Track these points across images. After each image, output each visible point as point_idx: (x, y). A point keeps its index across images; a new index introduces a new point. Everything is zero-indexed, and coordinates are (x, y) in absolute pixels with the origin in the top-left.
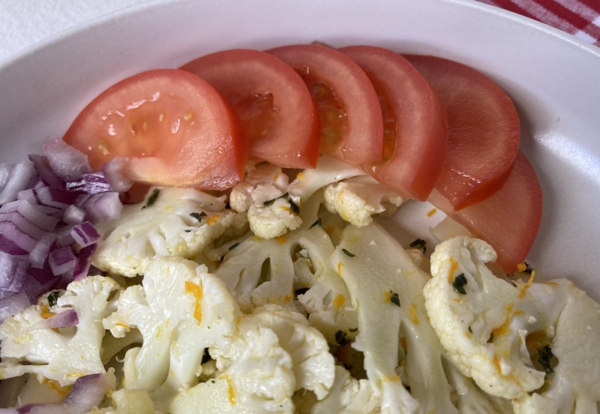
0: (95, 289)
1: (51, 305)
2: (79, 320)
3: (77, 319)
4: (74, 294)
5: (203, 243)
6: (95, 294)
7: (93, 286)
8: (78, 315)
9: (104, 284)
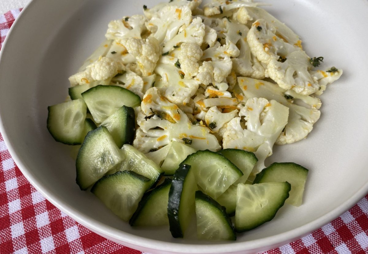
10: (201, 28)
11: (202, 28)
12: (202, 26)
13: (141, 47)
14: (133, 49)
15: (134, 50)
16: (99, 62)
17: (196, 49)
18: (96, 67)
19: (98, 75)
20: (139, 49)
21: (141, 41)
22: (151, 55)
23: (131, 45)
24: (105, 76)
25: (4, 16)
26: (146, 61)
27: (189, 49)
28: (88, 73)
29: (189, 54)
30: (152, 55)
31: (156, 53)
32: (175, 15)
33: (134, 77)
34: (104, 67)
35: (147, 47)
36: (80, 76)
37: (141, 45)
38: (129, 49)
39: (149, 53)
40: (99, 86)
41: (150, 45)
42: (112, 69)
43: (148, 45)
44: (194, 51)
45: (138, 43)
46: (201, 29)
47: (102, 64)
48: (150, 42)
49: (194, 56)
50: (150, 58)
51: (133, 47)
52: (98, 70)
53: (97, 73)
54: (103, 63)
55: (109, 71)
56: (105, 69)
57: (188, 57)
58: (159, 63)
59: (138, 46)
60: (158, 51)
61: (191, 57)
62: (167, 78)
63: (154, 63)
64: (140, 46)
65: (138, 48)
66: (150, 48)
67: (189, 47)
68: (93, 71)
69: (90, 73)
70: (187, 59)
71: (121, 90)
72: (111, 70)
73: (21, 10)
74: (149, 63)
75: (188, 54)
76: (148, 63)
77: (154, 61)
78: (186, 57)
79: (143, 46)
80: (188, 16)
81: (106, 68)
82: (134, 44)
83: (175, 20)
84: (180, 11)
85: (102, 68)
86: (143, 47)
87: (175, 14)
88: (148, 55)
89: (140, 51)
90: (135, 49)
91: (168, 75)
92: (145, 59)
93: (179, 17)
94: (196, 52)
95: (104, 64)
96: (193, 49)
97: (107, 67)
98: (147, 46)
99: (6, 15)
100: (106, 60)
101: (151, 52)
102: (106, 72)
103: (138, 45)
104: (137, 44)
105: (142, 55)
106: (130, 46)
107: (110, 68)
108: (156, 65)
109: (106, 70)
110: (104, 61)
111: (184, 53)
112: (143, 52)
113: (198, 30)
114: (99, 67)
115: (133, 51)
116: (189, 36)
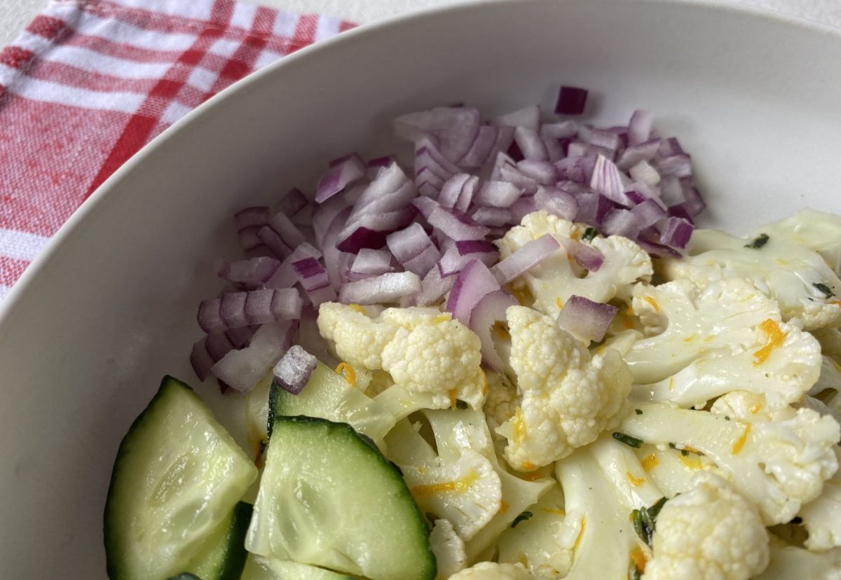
0: (634, 261)
1: (584, 237)
2: (599, 271)
3: (598, 268)
4: (612, 246)
5: (822, 323)
6: (630, 265)
7: (635, 256)
8: (602, 266)
9: (645, 263)
10: (816, 468)
11: (823, 470)
12: (825, 463)
13: (563, 374)
14: (530, 363)
15: (531, 370)
16: (433, 328)
17: (747, 548)
18: (411, 338)
19: (401, 363)
20: (551, 378)
21: (576, 353)
22: (575, 417)
23: (532, 347)
24: (421, 383)
25: (296, 19)
26: (545, 427)
27: (719, 530)
28: (378, 338)
29: (710, 547)
30: (580, 421)
31: (598, 419)
32: (754, 335)
33: (481, 466)
34: (436, 355)
35: (579, 389)
36: (351, 330)
37: (566, 366)
38: (520, 354)
39: (573, 410)
40: (345, 430)
41: (595, 387)
42: (455, 375)
43: (591, 383)
44: (736, 552)
45: (559, 355)
46: (813, 474)
47: (436, 341)
48: (601, 376)
49: (726, 567)
50: (566, 425)
51: (536, 357)
52: (410, 350)
53: (403, 356)
54: (441, 341)
55: (442, 377)
56: (433, 362)
57: (698, 555)
58: (583, 453)
59: (554, 366)
60: (609, 416)
61: (708, 562)
62: (578, 541)
63: (568, 446)
64: (557, 370)
65: (549, 371)
66: (587, 397)
67: (728, 520)
68: (395, 341)
69: (385, 342)
70: (690, 561)
71: (396, 495)
72: (448, 375)
73: (345, 26)
74: (553, 438)
75: (704, 546)
76: (547, 437)
77: (571, 440)
78: (691, 551)
79: (572, 374)
80: (794, 382)
81: (438, 364)
82: (545, 349)
83: (741, 350)
84: (780, 339)
85: (425, 353)
86: (566, 379)
87: (753, 328)
88: (568, 413)
89: (549, 384)
90: (537, 367)
91: (588, 531)
92: (546, 416)
93: (763, 355)
94: (742, 559)
95: (441, 346)
96: (734, 541)
97: (444, 362)
98: (584, 382)
99: (303, 19)
100: (455, 337)
101: (585, 411)
102: (431, 376)
103: (556, 362)
104: (553, 358)
105: (548, 396)
106: (528, 346)
107: (449, 369)
108: (570, 451)
109: (436, 368)
110: (448, 337)
111: (689, 530)
112: (557, 392)
113: (801, 466)
114: (421, 344)
115: (526, 368)
116: (750, 460)
